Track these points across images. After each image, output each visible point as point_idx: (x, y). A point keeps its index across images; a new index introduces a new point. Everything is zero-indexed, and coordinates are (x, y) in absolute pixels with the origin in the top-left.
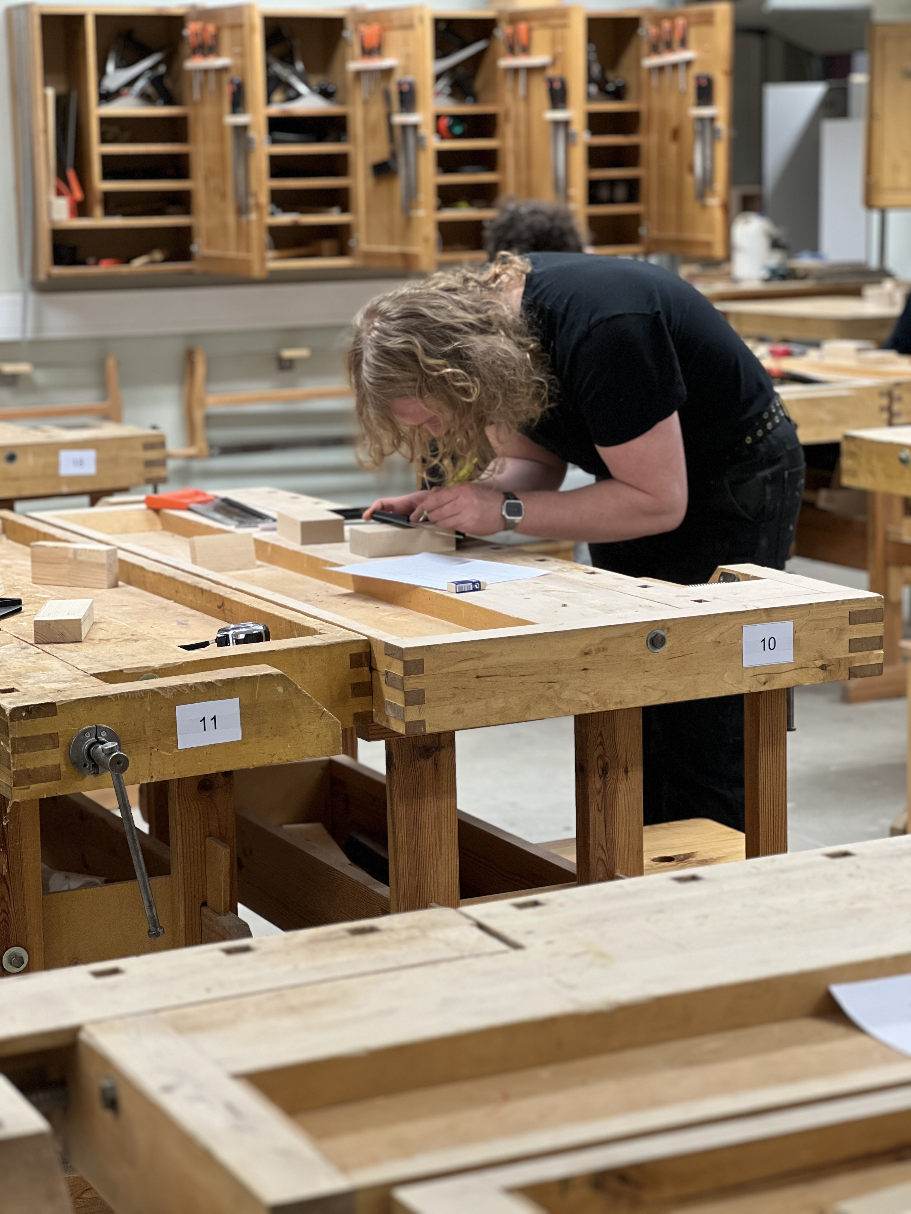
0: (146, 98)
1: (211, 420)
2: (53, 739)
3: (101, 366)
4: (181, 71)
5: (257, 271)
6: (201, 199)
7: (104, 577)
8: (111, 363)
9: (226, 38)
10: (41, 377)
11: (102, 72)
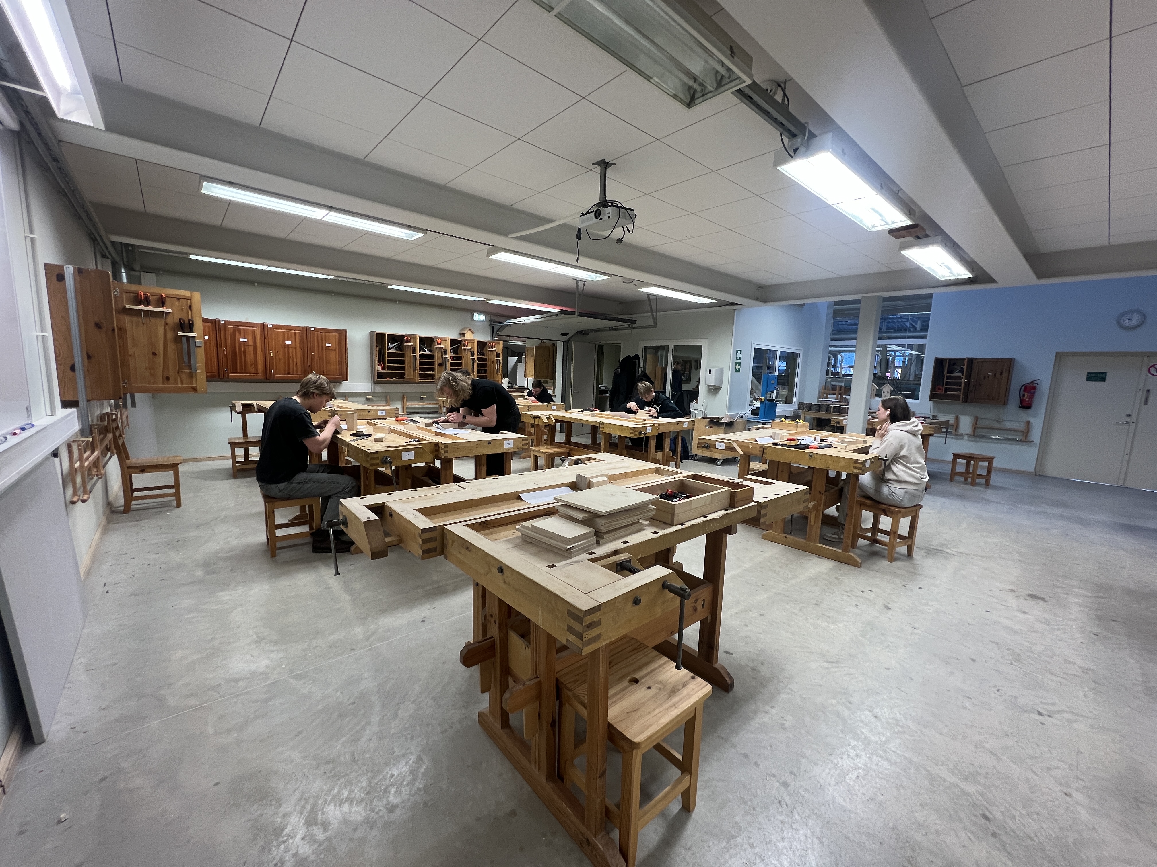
0: (396, 349)
1: (407, 408)
2: (378, 458)
3: (386, 397)
4: (403, 345)
5: (417, 381)
6: (406, 368)
7: (387, 431)
8: (388, 397)
9: (412, 340)
10: (374, 399)
11: (388, 345)
